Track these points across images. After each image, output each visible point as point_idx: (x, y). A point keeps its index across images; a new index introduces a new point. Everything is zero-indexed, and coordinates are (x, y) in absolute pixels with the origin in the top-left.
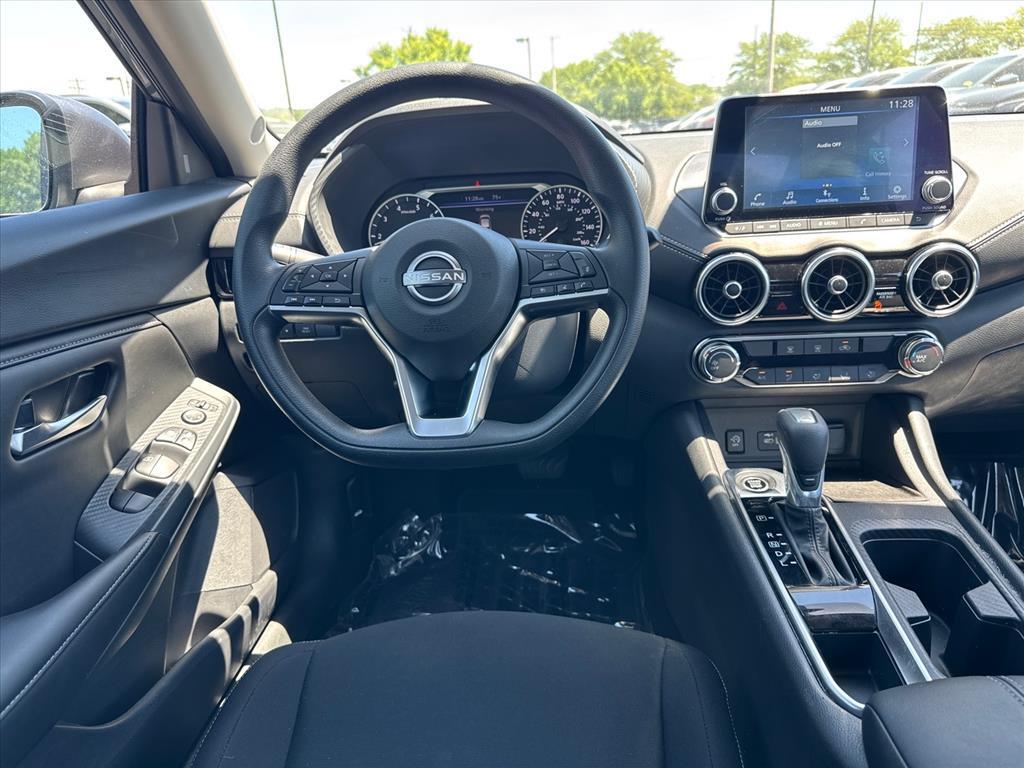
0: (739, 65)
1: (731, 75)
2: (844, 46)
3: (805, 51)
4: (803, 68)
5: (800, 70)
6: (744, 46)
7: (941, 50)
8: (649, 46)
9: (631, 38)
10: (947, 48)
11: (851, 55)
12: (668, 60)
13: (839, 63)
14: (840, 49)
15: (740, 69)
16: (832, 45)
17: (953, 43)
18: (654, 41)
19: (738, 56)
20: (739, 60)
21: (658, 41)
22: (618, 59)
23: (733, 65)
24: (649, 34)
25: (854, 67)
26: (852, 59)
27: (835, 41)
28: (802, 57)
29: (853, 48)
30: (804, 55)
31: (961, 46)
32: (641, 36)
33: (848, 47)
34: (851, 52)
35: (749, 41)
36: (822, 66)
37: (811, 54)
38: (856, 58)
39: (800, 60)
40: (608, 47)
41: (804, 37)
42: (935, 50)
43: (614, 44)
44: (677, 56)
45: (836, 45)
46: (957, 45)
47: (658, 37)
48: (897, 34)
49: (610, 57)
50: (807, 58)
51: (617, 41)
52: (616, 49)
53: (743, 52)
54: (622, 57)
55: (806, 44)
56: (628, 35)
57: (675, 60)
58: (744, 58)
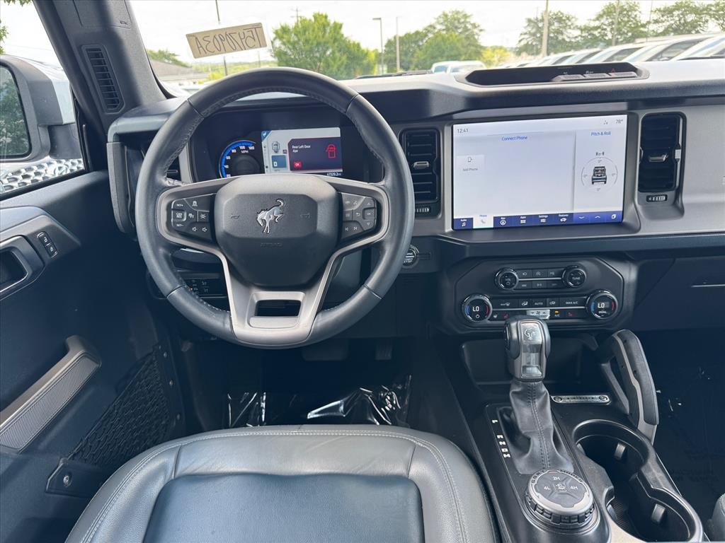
0: (525, 34)
1: (520, 41)
2: (600, 21)
3: (572, 24)
4: (571, 36)
5: (569, 37)
6: (529, 21)
7: (668, 24)
8: (462, 20)
9: (450, 14)
10: (673, 22)
11: (605, 27)
12: (476, 31)
13: (596, 33)
14: (597, 23)
15: (526, 36)
16: (591, 20)
17: (677, 19)
18: (466, 16)
19: (525, 27)
20: (525, 31)
21: (469, 16)
22: (440, 30)
23: (521, 34)
24: (462, 12)
25: (606, 35)
26: (605, 29)
27: (594, 17)
28: (570, 28)
29: (607, 23)
30: (572, 27)
31: (682, 21)
32: (458, 13)
33: (602, 21)
34: (605, 25)
35: (533, 17)
36: (584, 35)
37: (577, 26)
38: (609, 29)
39: (569, 31)
40: (433, 22)
41: (572, 14)
42: (664, 24)
43: (438, 19)
44: (481, 28)
45: (594, 20)
46: (679, 20)
47: (469, 14)
48: (637, 13)
49: (435, 28)
50: (574, 29)
51: (440, 17)
52: (438, 23)
53: (528, 25)
54: (444, 27)
55: (573, 20)
56: (447, 12)
57: (481, 30)
58: (529, 29)
